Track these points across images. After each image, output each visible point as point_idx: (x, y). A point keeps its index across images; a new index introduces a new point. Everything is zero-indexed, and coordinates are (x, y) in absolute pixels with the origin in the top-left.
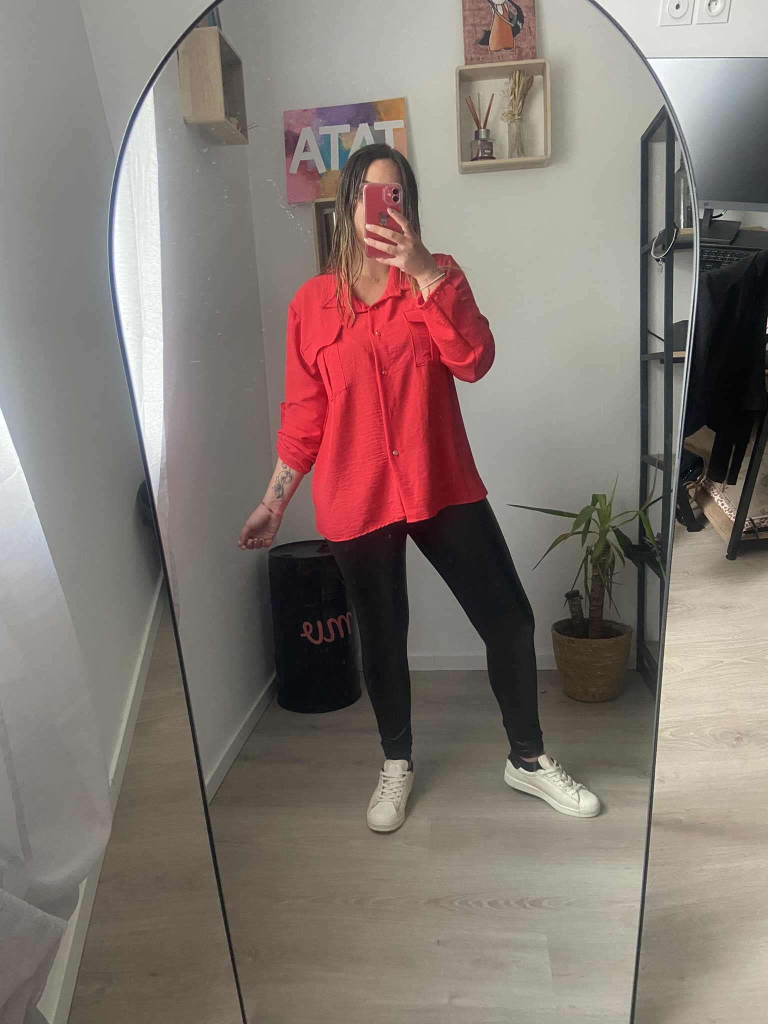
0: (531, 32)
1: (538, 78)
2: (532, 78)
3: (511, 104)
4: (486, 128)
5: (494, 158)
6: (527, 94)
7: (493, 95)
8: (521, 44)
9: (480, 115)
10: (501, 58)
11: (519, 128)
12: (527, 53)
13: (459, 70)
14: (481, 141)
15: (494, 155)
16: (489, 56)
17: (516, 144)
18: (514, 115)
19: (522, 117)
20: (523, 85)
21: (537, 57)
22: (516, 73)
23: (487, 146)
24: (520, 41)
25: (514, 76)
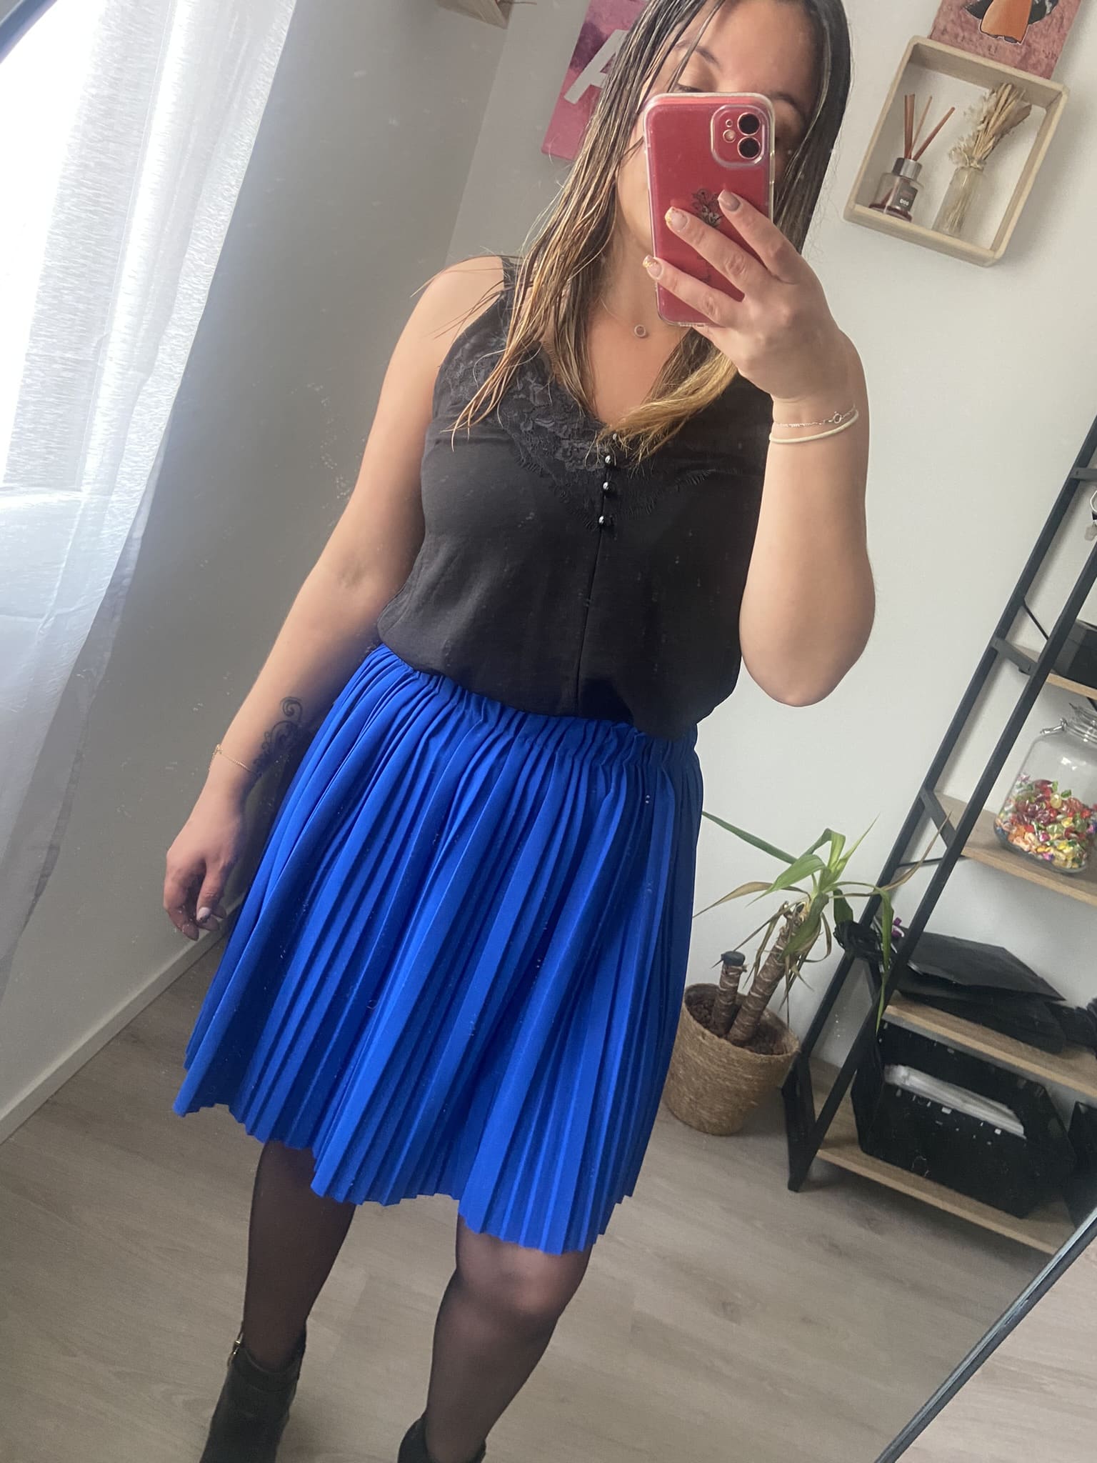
0: (1061, 25)
1: (1038, 111)
2: (1029, 108)
3: (976, 138)
4: (920, 160)
5: (909, 218)
6: (1008, 133)
7: (953, 109)
8: (1034, 41)
9: (917, 134)
10: (993, 50)
11: (972, 183)
12: (1039, 61)
13: (915, 43)
14: (901, 179)
15: (911, 213)
16: (974, 38)
17: (954, 208)
18: (971, 158)
19: (982, 170)
20: (1011, 112)
21: (1052, 77)
22: (1007, 85)
23: (906, 193)
24: (1036, 34)
25: (999, 93)
